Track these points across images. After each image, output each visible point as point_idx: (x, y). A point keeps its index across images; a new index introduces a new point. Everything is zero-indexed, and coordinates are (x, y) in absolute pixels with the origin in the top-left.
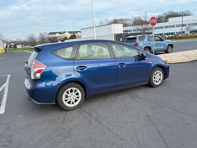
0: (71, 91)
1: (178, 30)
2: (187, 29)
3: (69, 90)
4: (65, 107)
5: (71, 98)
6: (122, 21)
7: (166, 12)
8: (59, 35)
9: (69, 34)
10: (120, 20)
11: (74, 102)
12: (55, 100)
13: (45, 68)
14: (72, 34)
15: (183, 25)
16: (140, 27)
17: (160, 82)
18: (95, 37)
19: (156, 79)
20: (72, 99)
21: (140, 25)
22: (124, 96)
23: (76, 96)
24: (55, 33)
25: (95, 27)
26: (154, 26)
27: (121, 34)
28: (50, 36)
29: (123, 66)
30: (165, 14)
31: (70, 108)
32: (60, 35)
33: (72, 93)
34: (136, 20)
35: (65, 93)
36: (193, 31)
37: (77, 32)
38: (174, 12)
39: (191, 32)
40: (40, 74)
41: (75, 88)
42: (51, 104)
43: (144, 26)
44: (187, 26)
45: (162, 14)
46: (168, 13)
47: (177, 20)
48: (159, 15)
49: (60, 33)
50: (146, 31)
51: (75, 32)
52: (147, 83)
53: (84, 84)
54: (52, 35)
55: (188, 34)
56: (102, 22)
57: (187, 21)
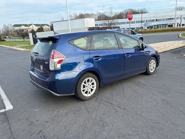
0: (88, 81)
1: (138, 25)
2: (145, 25)
3: (86, 80)
4: (83, 97)
5: (87, 88)
6: (88, 15)
7: (126, 9)
8: (24, 28)
9: (35, 26)
10: (86, 14)
11: (90, 92)
12: (74, 91)
13: (65, 58)
14: (40, 27)
15: (142, 22)
16: (107, 22)
17: (154, 70)
18: (69, 30)
19: (151, 67)
20: (89, 89)
21: (106, 20)
22: (128, 83)
23: (92, 85)
24: (20, 25)
25: (69, 20)
26: (131, 21)
27: (94, 27)
28: (15, 28)
29: (128, 56)
30: (125, 11)
31: (87, 98)
32: (26, 28)
33: (89, 83)
34: (100, 15)
35: (83, 83)
36: (150, 27)
37: (44, 25)
38: (133, 10)
39: (148, 28)
40: (60, 64)
41: (91, 78)
42: (70, 95)
43: (110, 21)
44: (145, 22)
45: (123, 11)
46: (128, 11)
47: (137, 17)
48: (121, 12)
49: (26, 25)
50: (112, 26)
51: (42, 24)
52: (145, 71)
53: (99, 74)
54: (17, 27)
55: (146, 29)
56: (71, 16)
57: (145, 18)
